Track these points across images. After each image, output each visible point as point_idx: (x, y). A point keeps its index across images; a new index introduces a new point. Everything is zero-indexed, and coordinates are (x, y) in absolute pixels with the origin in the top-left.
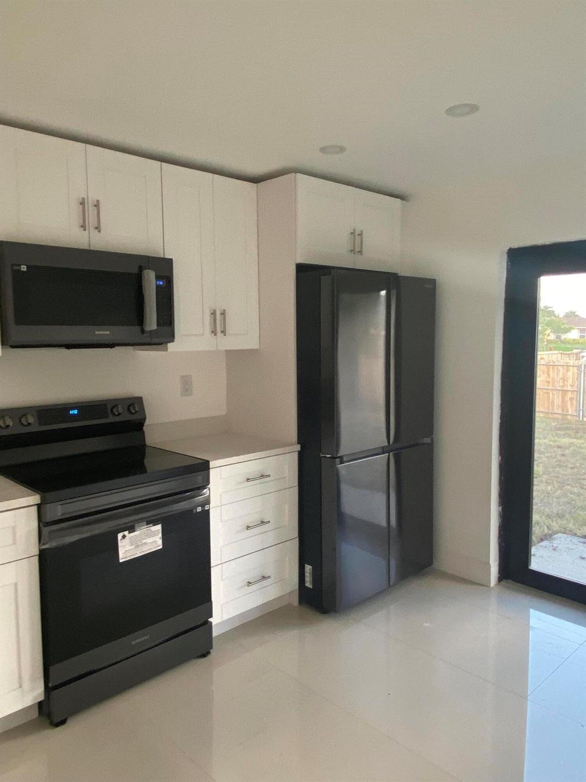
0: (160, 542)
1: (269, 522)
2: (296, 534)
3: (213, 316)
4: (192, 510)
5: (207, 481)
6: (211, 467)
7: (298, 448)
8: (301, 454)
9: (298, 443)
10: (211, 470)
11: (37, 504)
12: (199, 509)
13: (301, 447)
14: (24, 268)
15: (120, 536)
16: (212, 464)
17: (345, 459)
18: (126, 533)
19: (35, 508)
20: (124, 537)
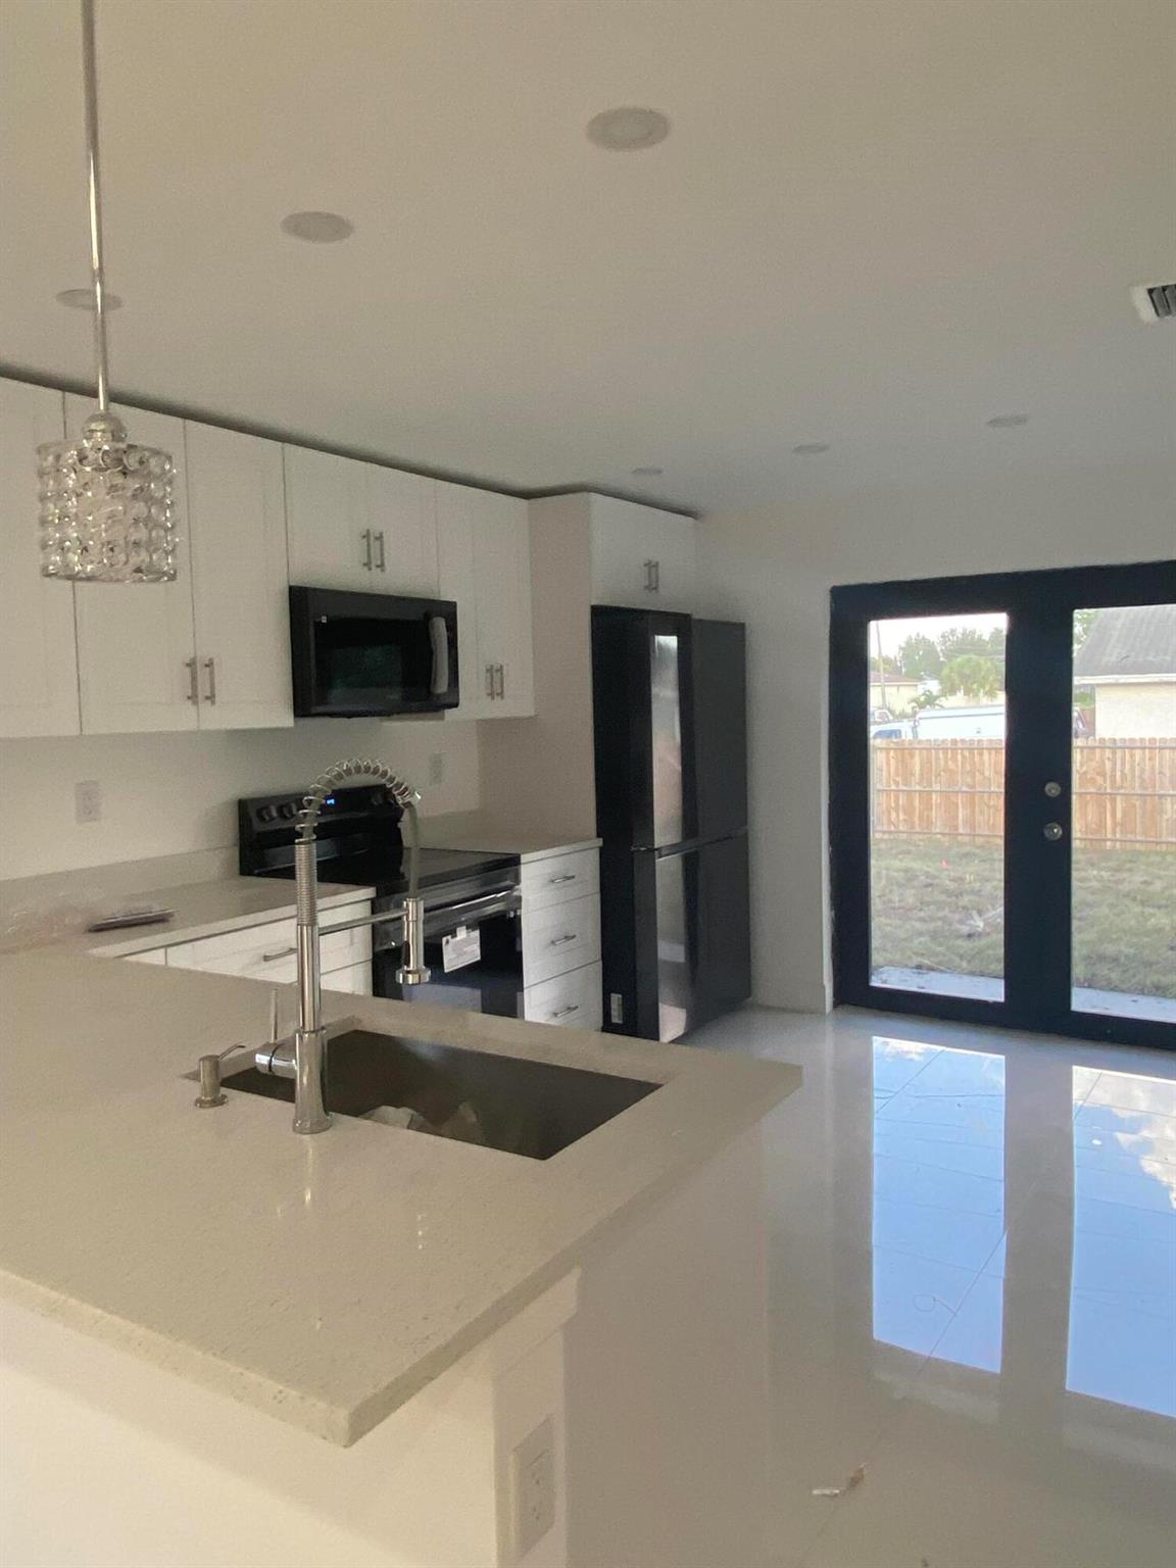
0: (478, 952)
1: (574, 937)
2: (599, 956)
3: (489, 675)
4: (505, 916)
5: (517, 880)
6: (522, 861)
7: (600, 842)
8: (602, 850)
9: (599, 836)
10: (522, 866)
11: (368, 899)
12: (512, 915)
13: (604, 841)
14: (324, 620)
15: (444, 939)
16: (524, 858)
17: (663, 853)
18: (449, 937)
19: (369, 903)
20: (447, 942)
